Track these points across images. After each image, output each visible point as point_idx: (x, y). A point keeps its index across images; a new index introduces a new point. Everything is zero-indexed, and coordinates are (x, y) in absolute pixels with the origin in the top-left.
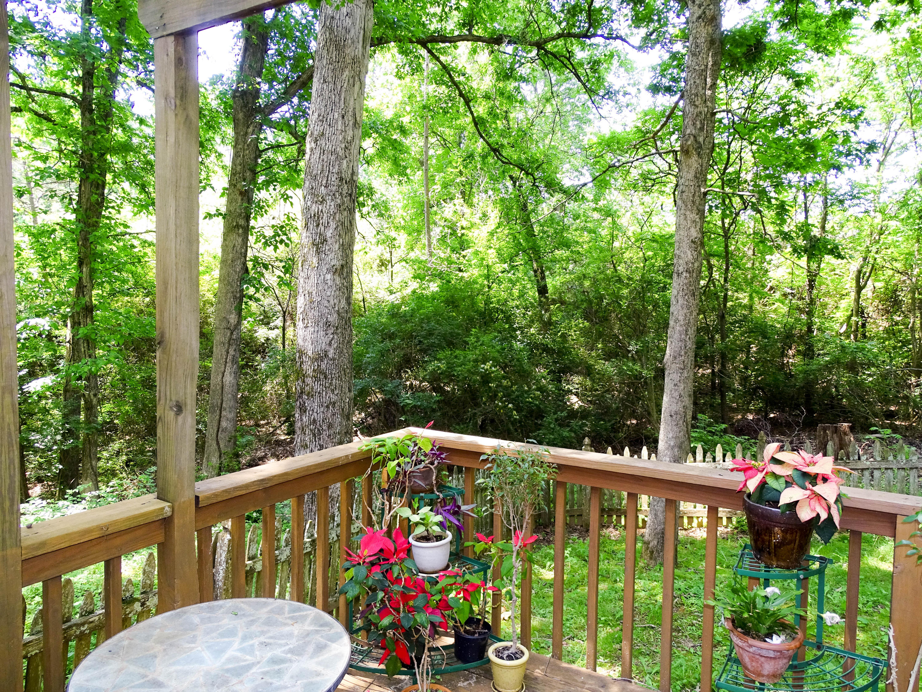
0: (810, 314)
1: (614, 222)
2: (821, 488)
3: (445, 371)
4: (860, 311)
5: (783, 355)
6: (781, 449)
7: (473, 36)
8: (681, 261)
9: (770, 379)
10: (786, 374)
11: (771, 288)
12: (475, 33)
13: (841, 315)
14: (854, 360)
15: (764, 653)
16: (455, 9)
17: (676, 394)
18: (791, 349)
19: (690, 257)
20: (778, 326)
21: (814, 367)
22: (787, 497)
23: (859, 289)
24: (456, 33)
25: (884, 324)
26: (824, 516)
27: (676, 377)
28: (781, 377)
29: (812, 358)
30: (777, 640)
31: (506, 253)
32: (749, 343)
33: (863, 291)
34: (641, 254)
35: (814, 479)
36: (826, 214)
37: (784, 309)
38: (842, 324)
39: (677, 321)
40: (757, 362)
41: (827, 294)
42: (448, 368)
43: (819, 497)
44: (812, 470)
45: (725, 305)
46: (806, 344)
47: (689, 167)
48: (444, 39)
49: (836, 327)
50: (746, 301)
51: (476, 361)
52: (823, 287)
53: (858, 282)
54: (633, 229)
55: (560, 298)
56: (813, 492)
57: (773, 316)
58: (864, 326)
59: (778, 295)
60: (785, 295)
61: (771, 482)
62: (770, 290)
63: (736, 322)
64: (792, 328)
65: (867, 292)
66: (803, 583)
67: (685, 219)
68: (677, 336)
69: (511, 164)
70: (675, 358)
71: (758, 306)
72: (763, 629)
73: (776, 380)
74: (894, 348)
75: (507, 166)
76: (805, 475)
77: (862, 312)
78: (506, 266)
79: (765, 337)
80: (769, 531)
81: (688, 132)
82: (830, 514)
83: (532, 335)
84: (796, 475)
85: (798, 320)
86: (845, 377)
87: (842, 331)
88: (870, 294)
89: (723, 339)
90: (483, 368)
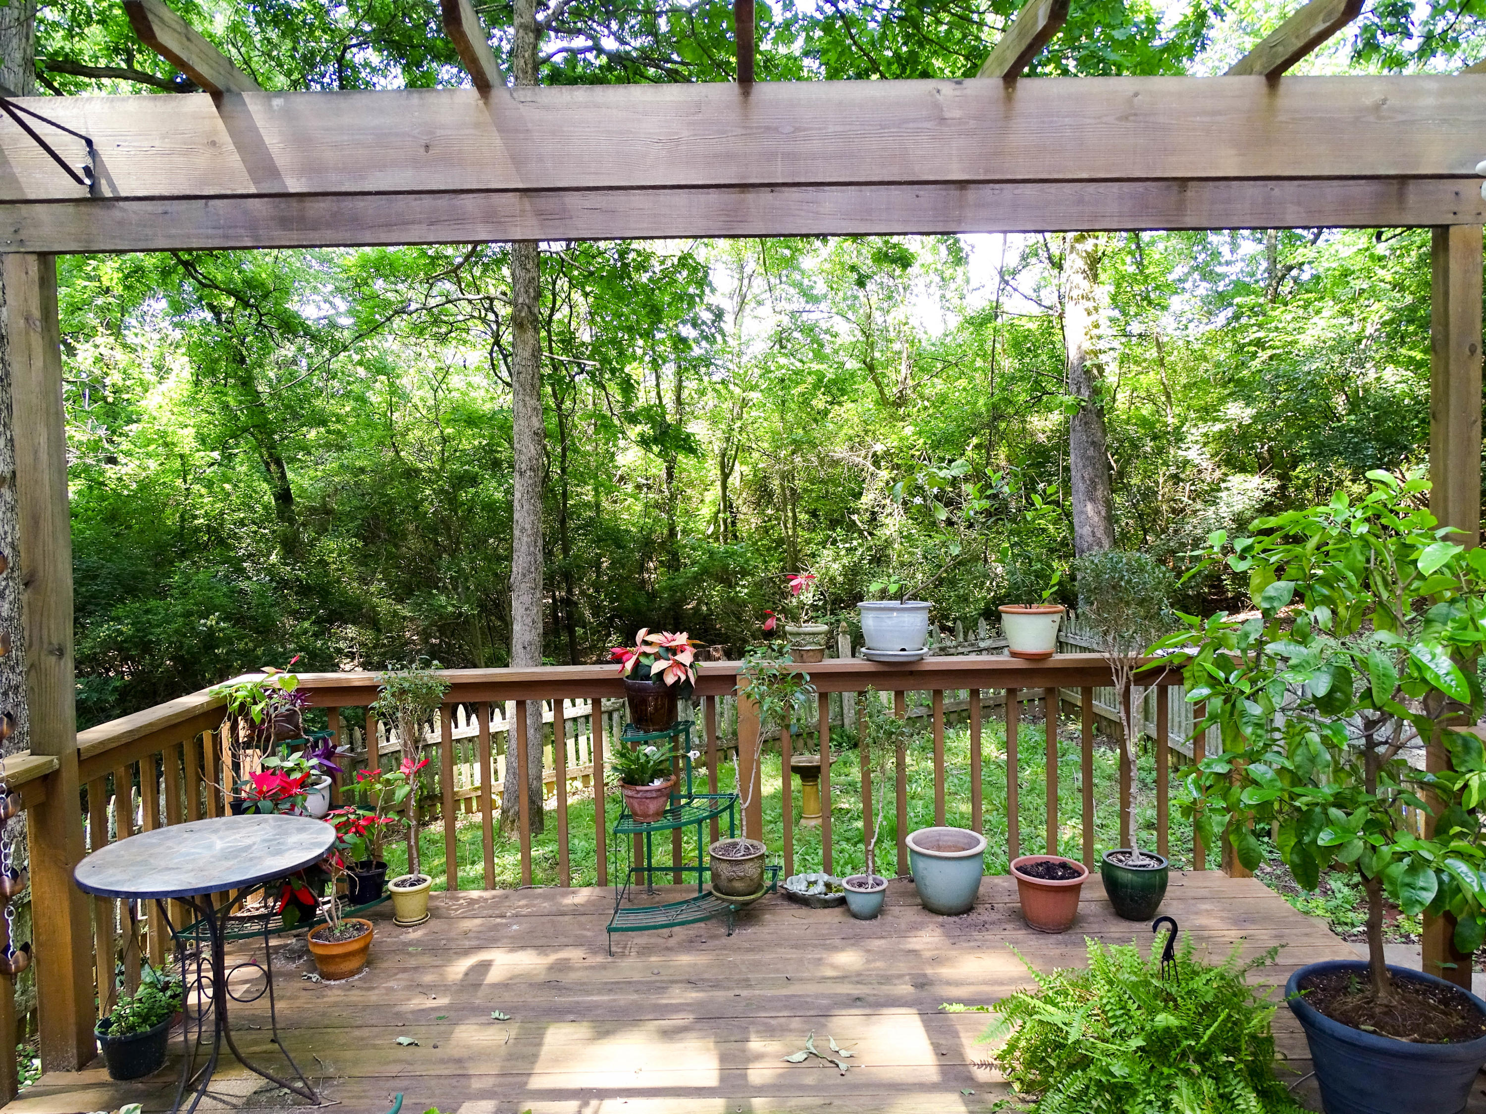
0: (670, 512)
1: (392, 385)
2: (680, 657)
3: (133, 636)
4: (728, 505)
5: (642, 568)
6: (649, 633)
7: (136, 72)
8: (523, 457)
9: (628, 603)
10: (647, 593)
11: (622, 478)
12: (137, 67)
13: (706, 511)
14: (725, 568)
15: (649, 795)
16: (98, 22)
17: (528, 621)
18: (651, 559)
19: (533, 452)
20: (633, 529)
21: (681, 581)
22: (657, 667)
23: (725, 477)
24: (102, 63)
25: (755, 521)
26: (683, 678)
27: (527, 599)
28: (642, 600)
29: (677, 570)
30: (657, 783)
31: (213, 432)
32: (599, 556)
33: (730, 480)
34: (436, 432)
35: (674, 651)
36: (680, 381)
37: (638, 508)
38: (709, 522)
39: (523, 530)
40: (610, 581)
41: (691, 484)
42: (138, 630)
43: (680, 665)
44: (673, 644)
45: (565, 504)
46: (668, 552)
47: (525, 343)
48: (77, 69)
49: (702, 526)
50: (590, 498)
51: (188, 614)
52: (684, 475)
53: (723, 466)
54: (421, 395)
55: (324, 505)
56: (675, 661)
57: (625, 516)
58: (734, 523)
59: (630, 488)
60: (639, 487)
61: (643, 660)
62: (619, 481)
63: (579, 528)
64: (652, 531)
65: (734, 481)
66: (674, 739)
67: (525, 405)
68: (524, 548)
69: (217, 287)
70: (524, 575)
71: (605, 504)
72: (647, 777)
73: (636, 603)
74: (769, 550)
75: (207, 291)
76: (668, 649)
77: (731, 506)
78: (216, 455)
79: (619, 547)
80: (644, 702)
81: (520, 300)
82: (688, 677)
83: (273, 565)
84: (662, 652)
85: (657, 520)
86: (716, 592)
87: (709, 532)
88: (737, 483)
89: (566, 550)
90: (205, 625)
